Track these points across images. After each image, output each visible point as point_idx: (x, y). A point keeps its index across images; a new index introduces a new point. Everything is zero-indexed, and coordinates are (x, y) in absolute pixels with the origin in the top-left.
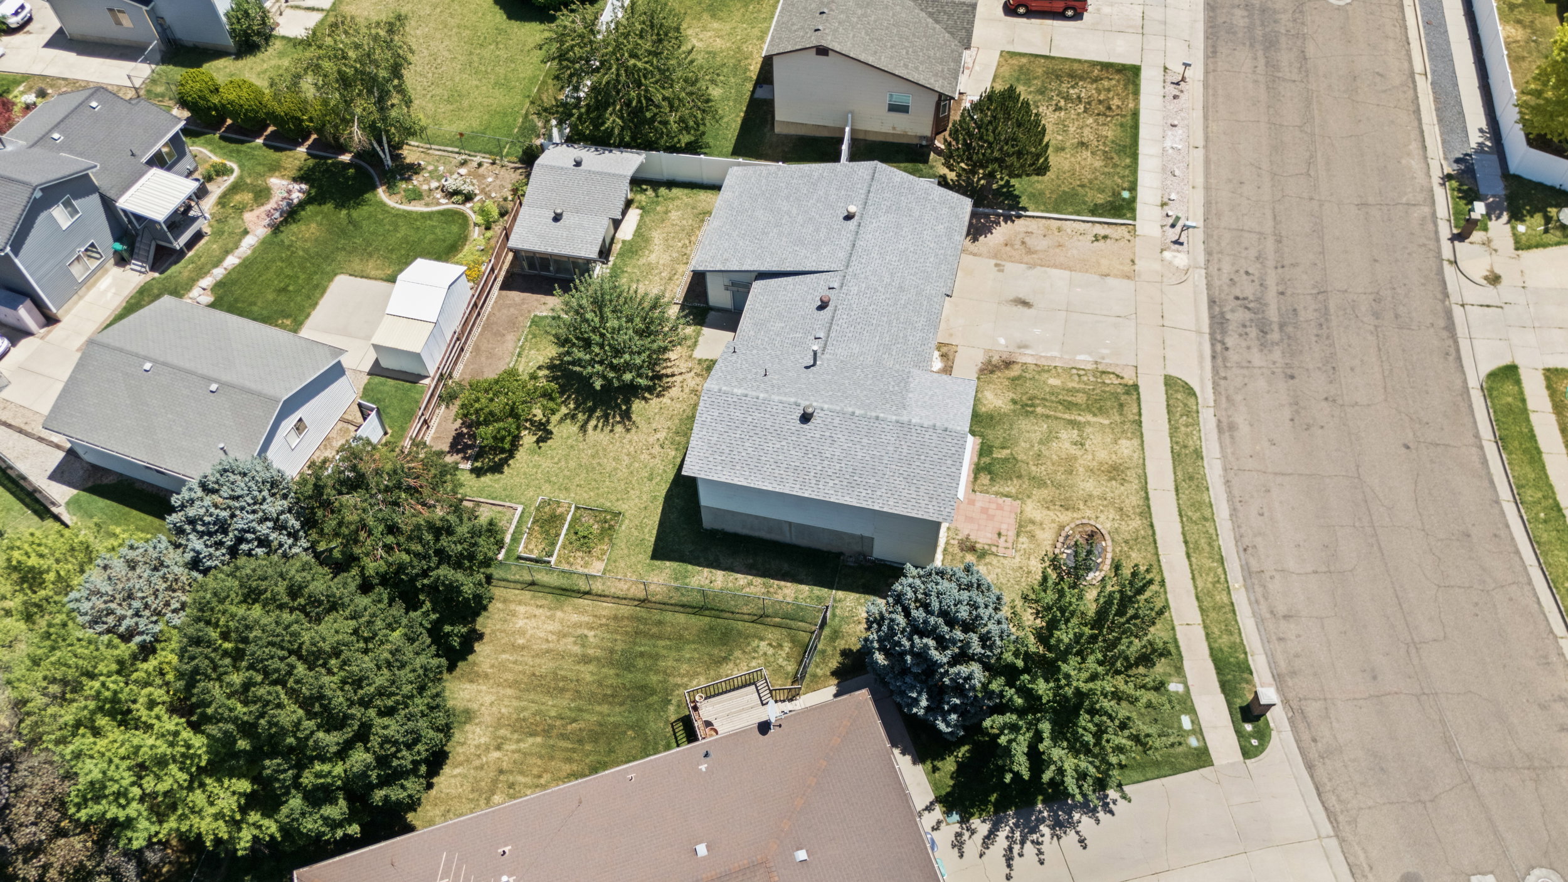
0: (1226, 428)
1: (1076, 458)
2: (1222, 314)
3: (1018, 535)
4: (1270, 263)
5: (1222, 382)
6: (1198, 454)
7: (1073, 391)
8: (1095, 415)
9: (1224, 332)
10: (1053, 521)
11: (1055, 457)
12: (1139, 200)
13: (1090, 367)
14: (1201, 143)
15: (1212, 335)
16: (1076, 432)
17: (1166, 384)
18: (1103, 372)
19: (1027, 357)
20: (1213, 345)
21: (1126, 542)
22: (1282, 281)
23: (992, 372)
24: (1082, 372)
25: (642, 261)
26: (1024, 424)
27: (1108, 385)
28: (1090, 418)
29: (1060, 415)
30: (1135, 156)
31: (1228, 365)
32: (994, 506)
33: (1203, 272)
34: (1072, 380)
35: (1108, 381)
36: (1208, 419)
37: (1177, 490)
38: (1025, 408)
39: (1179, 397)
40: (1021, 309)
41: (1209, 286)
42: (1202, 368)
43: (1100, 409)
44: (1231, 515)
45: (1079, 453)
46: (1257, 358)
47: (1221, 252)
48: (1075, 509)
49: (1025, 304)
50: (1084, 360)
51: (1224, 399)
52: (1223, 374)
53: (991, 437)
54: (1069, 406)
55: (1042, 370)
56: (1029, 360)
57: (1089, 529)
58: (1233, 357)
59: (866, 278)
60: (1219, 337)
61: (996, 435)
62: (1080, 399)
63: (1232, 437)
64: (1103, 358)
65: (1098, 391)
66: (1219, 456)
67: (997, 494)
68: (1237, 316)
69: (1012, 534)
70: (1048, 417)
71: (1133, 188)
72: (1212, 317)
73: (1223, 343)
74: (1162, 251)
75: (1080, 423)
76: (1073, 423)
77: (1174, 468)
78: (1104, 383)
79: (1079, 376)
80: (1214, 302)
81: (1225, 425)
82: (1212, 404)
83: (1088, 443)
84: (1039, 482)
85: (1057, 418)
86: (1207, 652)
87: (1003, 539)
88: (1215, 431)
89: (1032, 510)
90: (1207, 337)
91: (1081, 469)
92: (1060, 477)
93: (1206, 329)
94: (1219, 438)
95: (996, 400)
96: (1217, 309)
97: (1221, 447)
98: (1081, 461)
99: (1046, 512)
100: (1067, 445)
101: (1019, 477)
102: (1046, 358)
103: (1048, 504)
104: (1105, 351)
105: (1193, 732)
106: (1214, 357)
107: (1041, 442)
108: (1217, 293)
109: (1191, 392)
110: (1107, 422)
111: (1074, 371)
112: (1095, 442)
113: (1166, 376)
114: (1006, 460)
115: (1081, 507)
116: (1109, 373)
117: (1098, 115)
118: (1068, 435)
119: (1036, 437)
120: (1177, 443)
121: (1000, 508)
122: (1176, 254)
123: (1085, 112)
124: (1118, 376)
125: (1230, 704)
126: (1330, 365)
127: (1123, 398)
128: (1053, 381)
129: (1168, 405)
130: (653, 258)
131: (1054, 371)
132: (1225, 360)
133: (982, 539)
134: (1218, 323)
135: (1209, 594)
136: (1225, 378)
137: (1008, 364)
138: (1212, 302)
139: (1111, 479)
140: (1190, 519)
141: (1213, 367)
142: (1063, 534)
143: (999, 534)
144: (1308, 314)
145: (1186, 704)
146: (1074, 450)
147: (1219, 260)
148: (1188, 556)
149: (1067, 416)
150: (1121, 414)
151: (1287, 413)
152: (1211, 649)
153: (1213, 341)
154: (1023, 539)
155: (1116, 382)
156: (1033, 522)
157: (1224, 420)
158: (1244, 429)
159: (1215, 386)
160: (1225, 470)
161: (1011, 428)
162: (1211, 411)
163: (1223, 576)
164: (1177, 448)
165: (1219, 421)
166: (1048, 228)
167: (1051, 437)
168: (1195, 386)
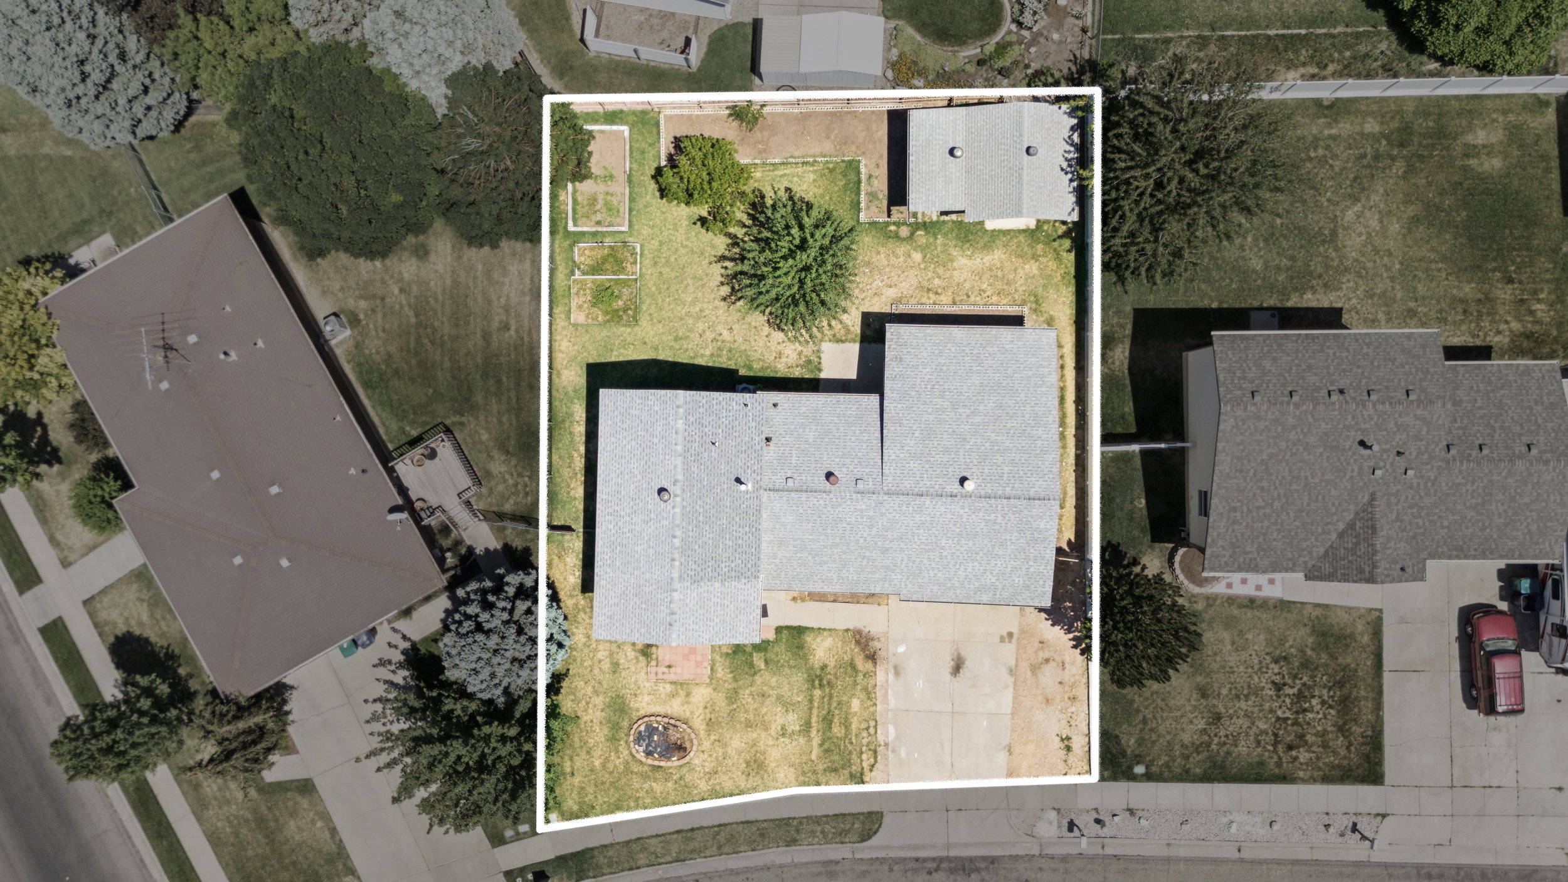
0: (830, 869)
1: (766, 729)
2: (978, 870)
3: (671, 683)
5: (886, 867)
6: (792, 842)
7: (846, 724)
8: (821, 745)
9: (952, 871)
10: (692, 713)
11: (764, 710)
12: (1132, 784)
13: (881, 738)
14: (1246, 854)
15: (948, 859)
16: (798, 728)
17: (870, 813)
18: (875, 752)
19: (882, 675)
20: (934, 859)
21: (681, 778)
23: (858, 643)
24: (872, 730)
25: (955, 252)
26: (799, 678)
27: (860, 757)
28: (816, 741)
29: (815, 712)
30: (1206, 778)
31: (909, 874)
32: (699, 658)
33: (1037, 853)
34: (860, 723)
35: (864, 757)
36: (837, 852)
37: (747, 822)
38: (818, 679)
39: (856, 826)
40: (949, 665)
41: (1017, 858)
42: (901, 848)
43: (827, 751)
44: (732, 870)
45: (773, 732)
47: (1067, 872)
48: (709, 732)
49: (957, 669)
50: (888, 733)
51: (864, 868)
52: (896, 868)
53: (777, 649)
54: (828, 721)
55: (869, 693)
56: (880, 677)
57: (687, 745)
59: (882, 515)
60: (944, 865)
61: (782, 653)
62: (837, 730)
63: (819, 874)
64: (894, 751)
65: (850, 747)
66: (796, 861)
67: (713, 660)
69: (673, 677)
70: (811, 701)
71: (1149, 777)
72: (971, 860)
73: (937, 870)
74: (1058, 810)
75: (808, 732)
76: (807, 726)
77: (771, 820)
78: (862, 753)
79: (867, 729)
80: (993, 862)
81: (834, 867)
82: (858, 856)
83: (787, 741)
84: (733, 697)
85: (811, 709)
86: (590, 846)
87: (666, 670)
88: (825, 858)
89: (701, 694)
90: (944, 854)
91: (755, 735)
92: (742, 716)
93: (953, 853)
94: (816, 862)
95: (822, 650)
96: (983, 865)
97: (807, 864)
98: (763, 734)
99: (701, 705)
100: (780, 720)
101: (735, 680)
102: (886, 694)
103: (709, 706)
104: (903, 753)
105: (518, 833)
106: (917, 860)
107: (779, 698)
108: (1007, 866)
109: (866, 837)
110: (814, 757)
111: (872, 724)
112: (789, 746)
113: (881, 814)
114: (751, 665)
115: (712, 737)
116: (876, 758)
117: (1276, 735)
118: (793, 721)
119: (785, 690)
120: (801, 823)
121: (698, 664)
122: (1055, 824)
123: (1278, 719)
124: (873, 766)
125: (546, 862)
127: (846, 772)
128: (856, 704)
129: (845, 815)
130: (962, 261)
131: (869, 703)
132: (915, 871)
133: (662, 652)
134: (963, 866)
135: (644, 849)
136: (891, 870)
137: (872, 657)
138: (993, 860)
139: (748, 764)
140: (718, 833)
141: (905, 859)
142: (678, 723)
143: (669, 667)
146: (775, 728)
147: (1055, 870)
148: (678, 832)
149: (814, 720)
150: (825, 770)
152: (592, 849)
153: (941, 860)
154: (669, 688)
155: (865, 765)
156: (688, 695)
157: (839, 867)
159: (882, 861)
160: (781, 866)
161: (790, 667)
162: (850, 856)
163: (663, 860)
164: (795, 823)
165: (837, 863)
166: (1073, 686)
167: (787, 706)
168: (875, 841)
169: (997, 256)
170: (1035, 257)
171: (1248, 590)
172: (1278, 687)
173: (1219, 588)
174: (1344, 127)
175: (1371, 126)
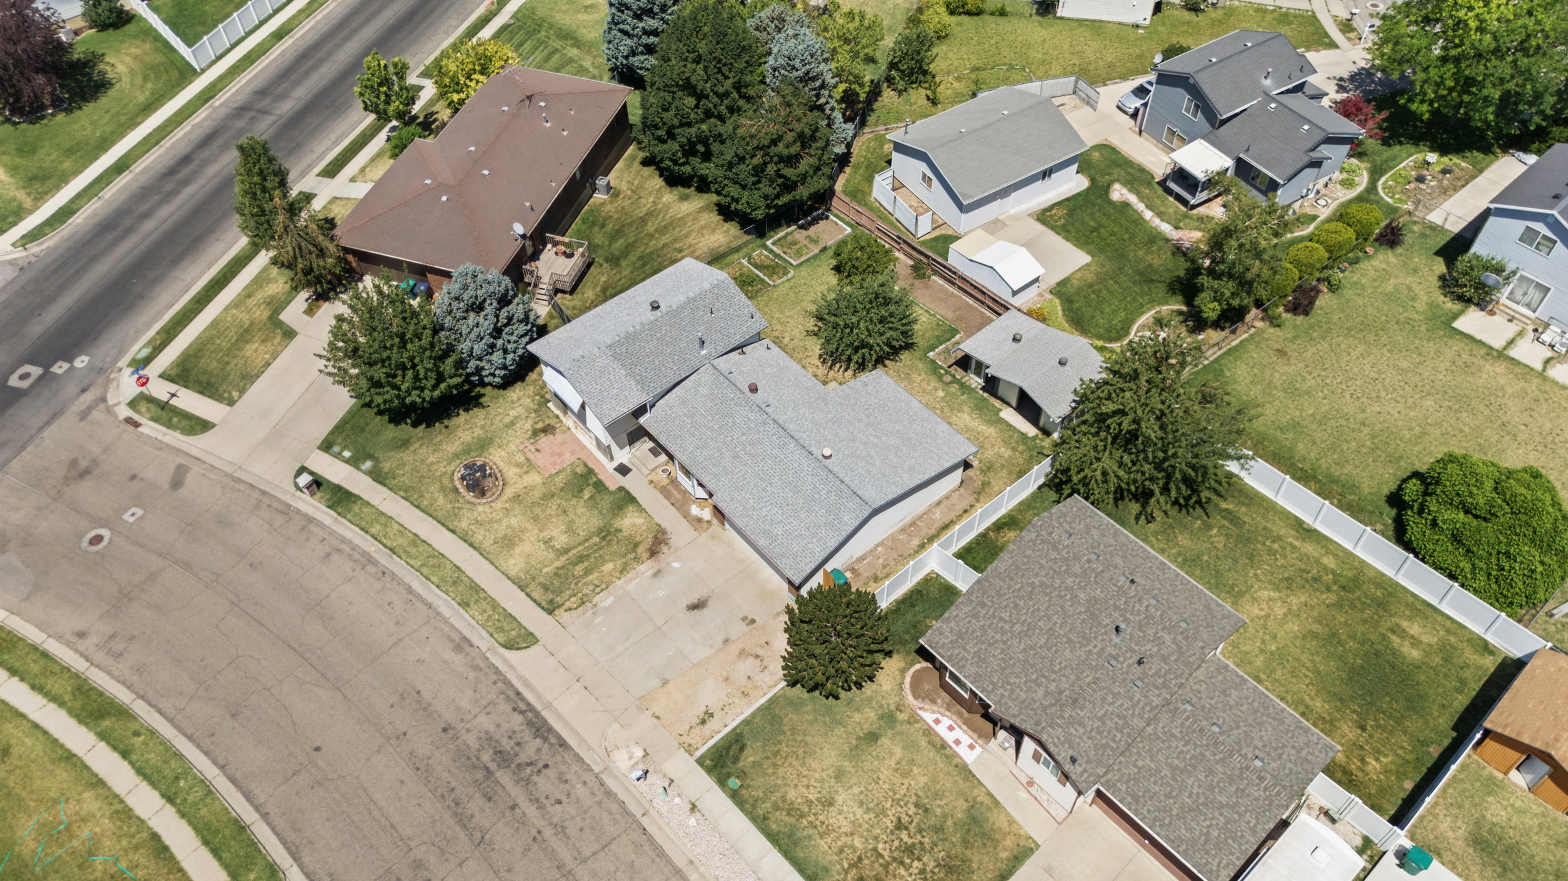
0: (462, 644)
1: (540, 530)
2: (546, 740)
3: (528, 460)
4: (548, 833)
5: (494, 678)
6: (464, 604)
7: (587, 572)
8: (558, 568)
9: (530, 723)
10: (515, 483)
11: (555, 520)
12: (716, 788)
13: (597, 599)
15: (537, 714)
16: (558, 547)
17: (531, 634)
18: (583, 603)
19: (646, 568)
20: (528, 704)
21: (459, 508)
22: (523, 821)
23: (656, 538)
24: (598, 590)
25: (966, 409)
26: (596, 522)
27: (571, 596)
28: (557, 564)
29: (581, 548)
30: (773, 838)
31: (502, 696)
32: (559, 461)
33: (596, 769)
34: (597, 578)
35: (574, 599)
36: (481, 640)
37: (458, 568)
38: (606, 533)
39: (513, 633)
40: (694, 599)
41: (579, 759)
42: (520, 677)
43: (556, 574)
44: (410, 587)
45: (542, 535)
46: (484, 722)
47: (599, 803)
48: (511, 500)
49: (696, 606)
50: (605, 600)
51: (482, 665)
52: (499, 685)
53: (606, 497)
54: (581, 559)
55: (623, 570)
56: (642, 568)
57: (488, 494)
58: (504, 707)
60: (530, 715)
61: (606, 502)
62: (579, 569)
63: (452, 641)
64: (594, 613)
65: (572, 586)
66: (451, 620)
67: (564, 469)
68: (532, 747)
69: (531, 457)
70: (587, 540)
71: (734, 795)
72: (550, 730)
73: (522, 712)
74: (646, 754)
75: (561, 554)
76: (566, 551)
77: (472, 580)
78: (575, 595)
79: (597, 586)
80: (561, 746)
81: (465, 646)
82: (488, 655)
83: (543, 547)
84: (548, 496)
85: (580, 544)
86: (362, 496)
87: (533, 449)
88: (468, 636)
89: (534, 478)
90: (539, 708)
91: (530, 527)
92: (537, 510)
93: (545, 714)
94: (461, 633)
95: (629, 521)
96: (553, 740)
97: (454, 628)
98: (536, 531)
99: (525, 484)
100: (555, 533)
101: (562, 489)
102: (632, 579)
103: (529, 489)
104: (598, 620)
105: (340, 454)
106: (518, 694)
107: (572, 522)
108: (566, 756)
109: (509, 646)
110: (545, 570)
111: (603, 586)
112: (540, 552)
113: (538, 641)
114: (581, 491)
115: (507, 505)
116: (579, 606)
117: (860, 859)
118: (562, 540)
119: (579, 522)
120: (485, 599)
121: (554, 464)
122: (633, 761)
123: (875, 849)
124: (570, 609)
125: (328, 482)
126: (422, 769)
127: (551, 596)
128: (609, 567)
129: (515, 619)
130: (966, 416)
131: (618, 575)
132: (508, 698)
133: (544, 441)
134: (540, 728)
135: (385, 525)
136: (495, 683)
137: (653, 553)
138: (563, 744)
139: (505, 536)
140: (434, 557)
141: (512, 686)
142: (500, 479)
143: (538, 450)
144: (475, 805)
145: (354, 462)
146: (546, 534)
147: (593, 794)
148: (415, 535)
149: (574, 552)
150: (540, 584)
151: (427, 696)
152: (360, 498)
153: (531, 708)
154: (522, 459)
155: (567, 604)
156: (526, 473)
157: (469, 649)
158: (449, 655)
159: (497, 671)
160: (439, 614)
161: (600, 512)
162: (484, 650)
163: (384, 541)
164: (482, 595)
165: (471, 645)
166: (755, 687)
167: (570, 529)
168: (511, 655)
169: (991, 431)
170: (1014, 449)
171: (949, 737)
172: (900, 826)
173: (928, 717)
174: (1309, 548)
175: (1329, 561)
